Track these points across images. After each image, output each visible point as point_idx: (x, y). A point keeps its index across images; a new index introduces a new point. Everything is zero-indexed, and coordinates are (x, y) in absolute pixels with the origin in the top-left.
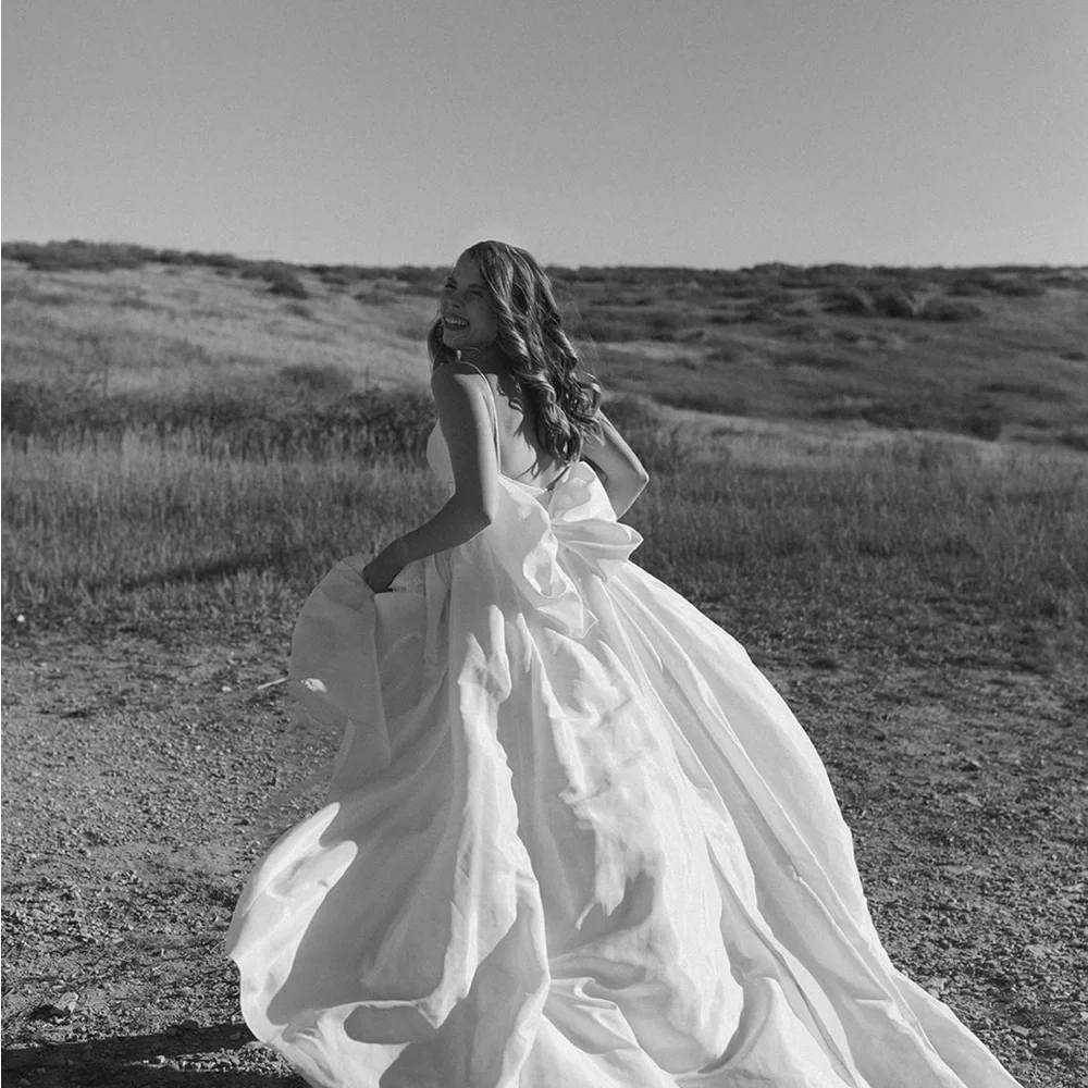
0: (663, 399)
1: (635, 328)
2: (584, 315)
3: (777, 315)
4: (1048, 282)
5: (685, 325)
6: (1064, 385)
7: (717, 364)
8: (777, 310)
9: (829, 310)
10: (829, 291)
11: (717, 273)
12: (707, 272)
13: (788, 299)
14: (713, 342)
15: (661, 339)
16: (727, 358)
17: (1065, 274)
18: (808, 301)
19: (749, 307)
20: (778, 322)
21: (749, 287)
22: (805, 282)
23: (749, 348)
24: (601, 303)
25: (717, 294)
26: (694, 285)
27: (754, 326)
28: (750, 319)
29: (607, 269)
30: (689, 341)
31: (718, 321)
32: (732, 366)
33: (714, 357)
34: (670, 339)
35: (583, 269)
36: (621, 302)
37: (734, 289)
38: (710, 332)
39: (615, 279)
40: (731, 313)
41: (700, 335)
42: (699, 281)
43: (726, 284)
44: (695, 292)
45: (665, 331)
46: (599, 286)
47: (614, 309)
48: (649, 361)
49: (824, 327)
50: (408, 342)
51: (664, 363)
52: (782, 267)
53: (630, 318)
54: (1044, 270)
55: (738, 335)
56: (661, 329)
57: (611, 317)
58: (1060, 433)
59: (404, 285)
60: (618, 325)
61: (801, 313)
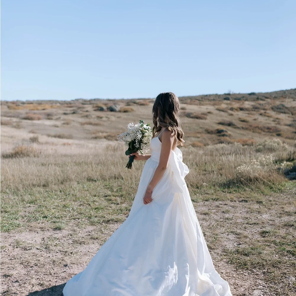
1: (41, 116)
3: (81, 112)
5: (56, 115)
7: (65, 126)
8: (81, 111)
9: (95, 110)
10: (95, 105)
13: (83, 108)
14: (64, 120)
15: (49, 119)
16: (68, 124)
18: (89, 108)
19: (73, 110)
20: (81, 114)
21: (73, 105)
22: (88, 103)
23: (74, 121)
24: (32, 110)
25: (65, 107)
26: (58, 105)
27: (75, 115)
28: (74, 113)
29: (34, 101)
30: (57, 119)
31: (65, 114)
32: (69, 126)
33: (64, 124)
34: (52, 119)
35: (27, 101)
36: (38, 109)
37: (69, 105)
38: (63, 117)
39: (36, 103)
40: (68, 112)
41: (60, 118)
43: (67, 104)
44: (58, 106)
45: (50, 117)
46: (31, 105)
47: (36, 111)
49: (94, 115)
53: (40, 114)
55: (70, 117)
56: (49, 116)
57: (35, 113)
60: (36, 116)
61: (87, 111)
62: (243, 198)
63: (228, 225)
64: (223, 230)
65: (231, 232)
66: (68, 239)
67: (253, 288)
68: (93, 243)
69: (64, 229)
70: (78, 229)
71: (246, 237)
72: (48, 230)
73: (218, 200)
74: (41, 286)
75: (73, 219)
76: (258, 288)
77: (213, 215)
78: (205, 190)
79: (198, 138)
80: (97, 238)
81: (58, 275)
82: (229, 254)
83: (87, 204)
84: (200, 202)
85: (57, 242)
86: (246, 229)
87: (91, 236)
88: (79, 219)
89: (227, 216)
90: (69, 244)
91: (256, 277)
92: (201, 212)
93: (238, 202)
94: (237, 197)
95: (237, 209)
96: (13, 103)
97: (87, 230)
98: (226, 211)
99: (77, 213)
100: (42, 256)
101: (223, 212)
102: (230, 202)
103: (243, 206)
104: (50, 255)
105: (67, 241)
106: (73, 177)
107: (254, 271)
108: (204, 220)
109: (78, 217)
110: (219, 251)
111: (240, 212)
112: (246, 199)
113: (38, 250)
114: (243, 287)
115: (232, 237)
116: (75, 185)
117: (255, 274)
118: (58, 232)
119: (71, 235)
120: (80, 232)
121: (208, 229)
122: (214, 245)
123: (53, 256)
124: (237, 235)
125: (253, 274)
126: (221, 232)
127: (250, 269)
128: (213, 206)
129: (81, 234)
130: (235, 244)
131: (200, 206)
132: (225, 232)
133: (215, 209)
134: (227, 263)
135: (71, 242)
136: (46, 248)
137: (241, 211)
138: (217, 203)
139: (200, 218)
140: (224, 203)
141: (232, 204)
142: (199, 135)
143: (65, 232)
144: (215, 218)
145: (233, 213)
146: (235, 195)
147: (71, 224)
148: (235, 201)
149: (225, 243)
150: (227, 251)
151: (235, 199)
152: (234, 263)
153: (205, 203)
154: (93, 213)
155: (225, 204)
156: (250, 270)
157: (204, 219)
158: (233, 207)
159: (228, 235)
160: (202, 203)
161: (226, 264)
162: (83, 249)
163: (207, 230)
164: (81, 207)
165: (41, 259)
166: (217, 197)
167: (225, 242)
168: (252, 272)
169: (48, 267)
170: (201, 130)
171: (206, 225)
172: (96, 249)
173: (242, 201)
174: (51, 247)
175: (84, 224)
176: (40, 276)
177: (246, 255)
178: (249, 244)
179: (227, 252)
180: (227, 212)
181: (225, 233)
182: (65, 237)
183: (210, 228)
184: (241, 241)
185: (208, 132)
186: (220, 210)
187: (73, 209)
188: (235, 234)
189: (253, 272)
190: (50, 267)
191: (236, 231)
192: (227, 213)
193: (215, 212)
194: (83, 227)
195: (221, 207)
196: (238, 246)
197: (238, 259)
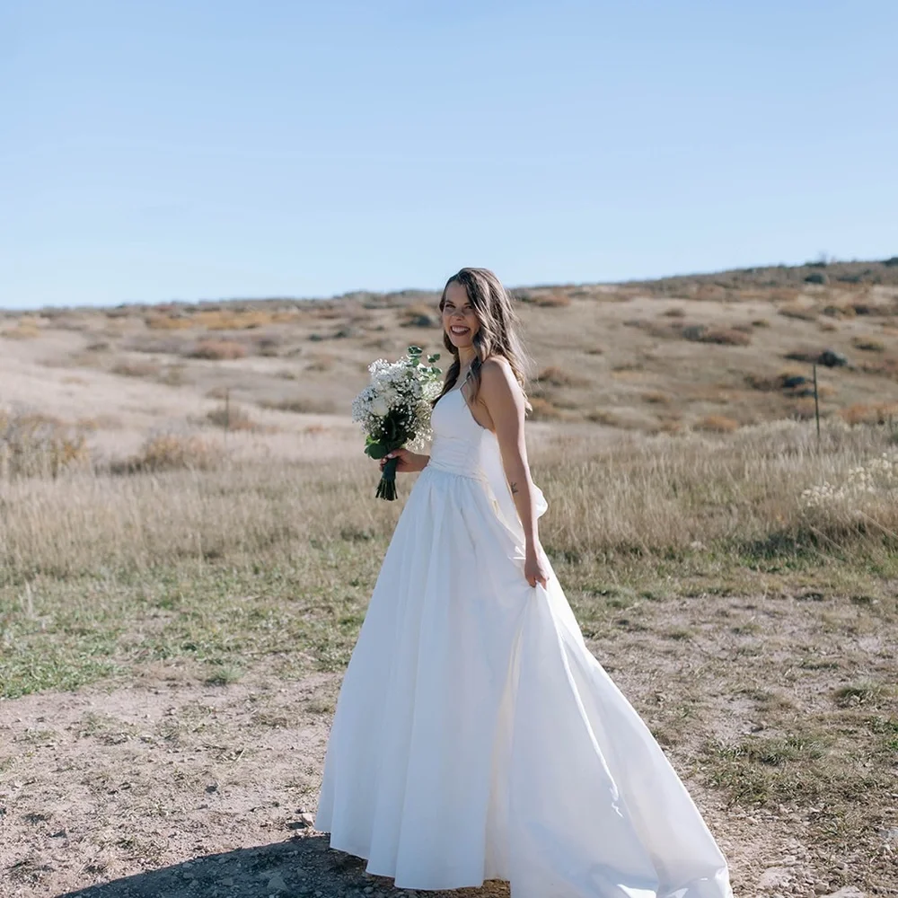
0: (264, 405)
1: (244, 348)
2: (201, 339)
3: (361, 332)
4: (572, 296)
5: (287, 343)
6: (589, 375)
7: (313, 374)
8: (362, 327)
9: (403, 326)
10: (403, 310)
11: (313, 301)
12: (305, 301)
13: (369, 319)
14: (310, 356)
15: (266, 355)
16: (321, 368)
17: (585, 289)
18: (386, 318)
19: (339, 326)
20: (362, 337)
21: (338, 310)
22: (385, 304)
23: (339, 359)
24: (217, 329)
25: (313, 317)
26: (295, 311)
27: (343, 341)
28: (340, 335)
29: (222, 302)
30: (290, 356)
31: (314, 338)
32: (325, 374)
33: (311, 368)
34: (274, 355)
35: (202, 303)
36: (233, 327)
37: (328, 312)
38: (308, 348)
39: (229, 309)
40: (324, 332)
41: (298, 351)
42: (299, 307)
43: (321, 308)
44: (295, 317)
45: (269, 349)
46: (215, 315)
47: (227, 333)
48: (254, 374)
49: (398, 339)
50: (42, 370)
51: (268, 375)
52: (367, 294)
53: (240, 340)
54: (568, 287)
55: (330, 349)
56: (266, 347)
57: (224, 340)
58: (587, 412)
59: (46, 322)
60: (229, 347)
61: (380, 329)
62: (812, 586)
63: (739, 670)
64: (720, 684)
65: (744, 692)
66: (241, 711)
67: (766, 863)
68: (312, 724)
69: (235, 681)
70: (279, 683)
71: (785, 706)
72: (188, 684)
73: (729, 594)
74: (125, 847)
75: (270, 651)
76: (781, 862)
77: (700, 640)
78: (695, 564)
79: (724, 402)
80: (326, 710)
81: (181, 817)
82: (717, 759)
83: (323, 608)
84: (672, 599)
85: (207, 720)
86: (794, 684)
87: (310, 703)
88: (287, 652)
89: (746, 641)
90: (240, 725)
91: (785, 829)
92: (665, 631)
93: (791, 600)
94: (791, 584)
95: (784, 621)
96: (162, 309)
97: (303, 686)
98: (745, 628)
99: (286, 635)
100: (150, 761)
101: (737, 631)
102: (767, 598)
103: (806, 611)
104: (176, 758)
105: (238, 718)
106: (302, 528)
107: (783, 810)
108: (669, 656)
109: (287, 646)
110: (690, 750)
111: (790, 631)
112: (820, 591)
113: (145, 745)
114: (736, 858)
115: (742, 706)
116: (301, 550)
117: (785, 821)
118: (218, 690)
119: (253, 700)
120: (283, 690)
121: (673, 681)
122: (678, 731)
123: (183, 761)
124: (759, 699)
125: (778, 820)
126: (711, 692)
127: (770, 803)
128: (708, 611)
129: (285, 695)
130: (746, 730)
131: (667, 612)
132: (723, 692)
133: (710, 622)
134: (705, 785)
135: (247, 719)
136: (168, 738)
137: (795, 628)
138: (722, 603)
139: (658, 648)
140: (747, 604)
141: (771, 605)
142: (725, 395)
143: (236, 692)
144: (704, 649)
145: (768, 634)
146: (785, 579)
147: (262, 668)
148: (784, 597)
149: (716, 725)
150: (714, 750)
151: (784, 590)
152: (725, 786)
153: (685, 602)
154: (333, 634)
155: (750, 607)
156: (769, 808)
157: (668, 652)
158: (772, 614)
159: (732, 700)
160: (676, 604)
161: (701, 790)
162: (275, 740)
163: (671, 685)
164: (306, 617)
165: (147, 770)
166: (725, 585)
167: (716, 723)
168: (777, 815)
169: (157, 794)
170: (730, 379)
171: (673, 669)
172: (316, 740)
173: (807, 595)
174: (183, 734)
175: (300, 666)
176: (130, 820)
177: (769, 761)
178: (789, 728)
179: (712, 753)
180: (751, 629)
181: (722, 694)
182: (235, 706)
183: (682, 680)
184: (766, 720)
185: (755, 384)
186: (728, 624)
187: (278, 623)
188: (755, 697)
189: (779, 814)
190: (166, 792)
191: (759, 690)
192: (747, 634)
193: (709, 632)
194: (293, 677)
195: (735, 616)
196: (753, 734)
197: (742, 775)
